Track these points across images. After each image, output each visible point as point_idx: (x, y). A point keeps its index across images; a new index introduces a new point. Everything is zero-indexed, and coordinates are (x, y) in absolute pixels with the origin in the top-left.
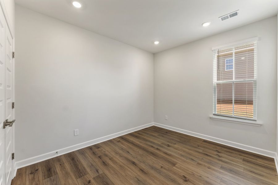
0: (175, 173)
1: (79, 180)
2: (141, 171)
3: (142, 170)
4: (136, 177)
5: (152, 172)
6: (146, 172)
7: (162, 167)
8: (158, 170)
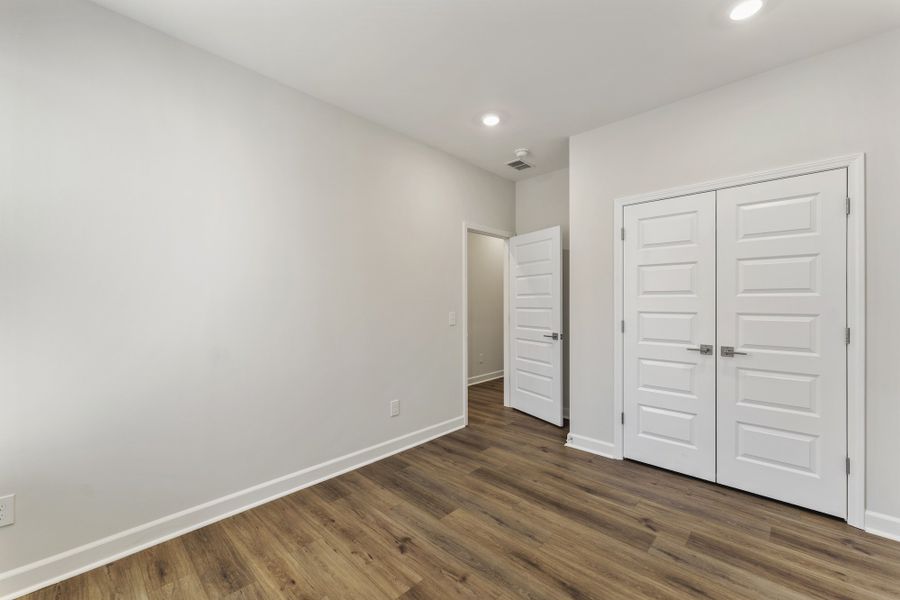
0: (427, 558)
1: (689, 532)
2: (535, 562)
3: (532, 564)
4: (542, 543)
5: (497, 561)
6: (515, 559)
7: (463, 579)
8: (478, 569)
